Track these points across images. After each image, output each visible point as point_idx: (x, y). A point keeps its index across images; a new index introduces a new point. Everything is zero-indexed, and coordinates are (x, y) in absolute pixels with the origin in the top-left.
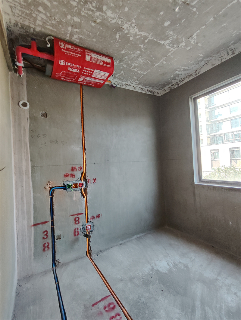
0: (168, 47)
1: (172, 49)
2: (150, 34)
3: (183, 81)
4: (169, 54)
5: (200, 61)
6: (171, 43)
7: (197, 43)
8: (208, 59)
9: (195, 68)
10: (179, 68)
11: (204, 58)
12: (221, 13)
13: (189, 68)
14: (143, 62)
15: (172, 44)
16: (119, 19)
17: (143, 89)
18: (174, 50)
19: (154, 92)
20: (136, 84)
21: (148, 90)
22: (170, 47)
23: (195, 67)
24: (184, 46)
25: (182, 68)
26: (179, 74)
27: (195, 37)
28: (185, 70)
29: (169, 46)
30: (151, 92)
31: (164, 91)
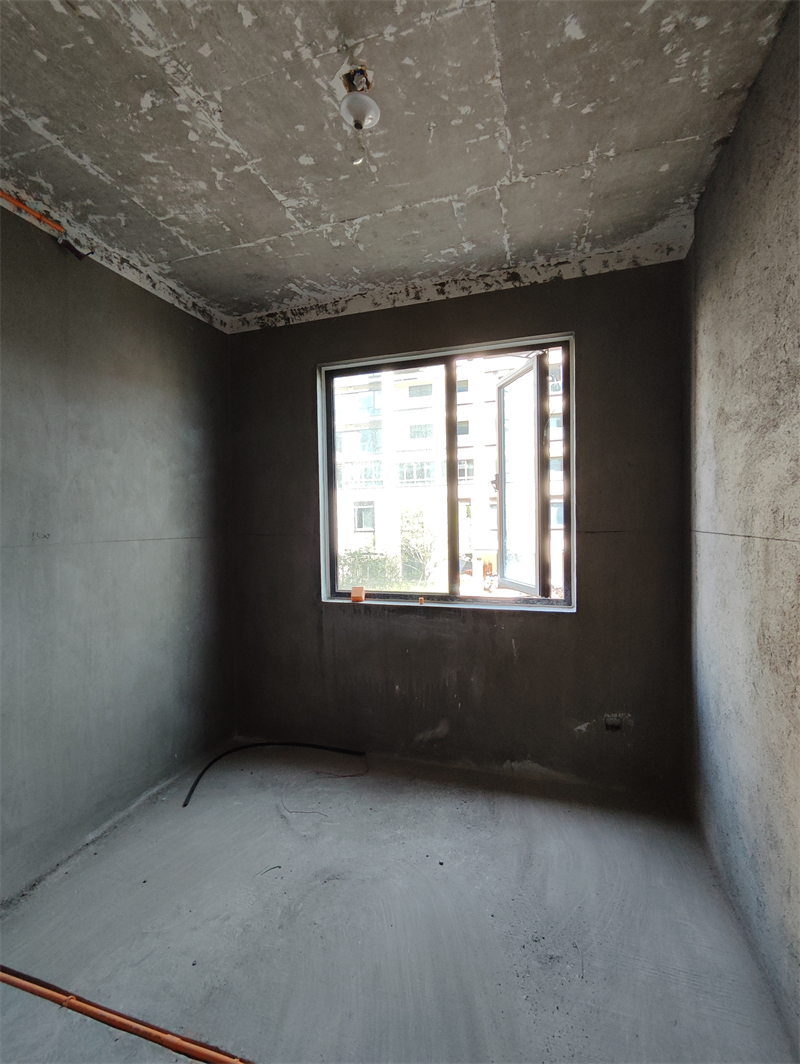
0: (289, 215)
1: (298, 225)
2: (253, 158)
3: (302, 314)
4: (287, 235)
5: (352, 282)
6: (300, 210)
7: (357, 241)
8: (369, 286)
9: (336, 295)
10: (299, 278)
11: (361, 280)
12: (418, 206)
13: (323, 289)
14: (207, 221)
15: (304, 213)
16: (169, 58)
17: (178, 296)
18: (302, 229)
19: (211, 317)
20: (160, 274)
21: (194, 305)
22: (297, 218)
23: (338, 292)
24: (328, 234)
25: (308, 281)
26: (295, 293)
27: (358, 227)
28: (312, 288)
29: (294, 214)
30: (203, 312)
31: (243, 324)
